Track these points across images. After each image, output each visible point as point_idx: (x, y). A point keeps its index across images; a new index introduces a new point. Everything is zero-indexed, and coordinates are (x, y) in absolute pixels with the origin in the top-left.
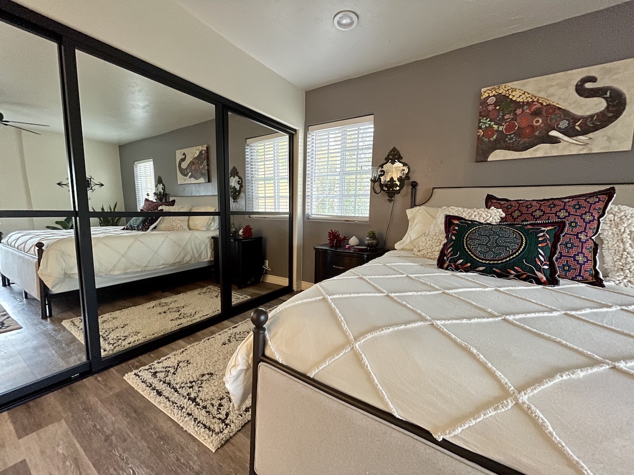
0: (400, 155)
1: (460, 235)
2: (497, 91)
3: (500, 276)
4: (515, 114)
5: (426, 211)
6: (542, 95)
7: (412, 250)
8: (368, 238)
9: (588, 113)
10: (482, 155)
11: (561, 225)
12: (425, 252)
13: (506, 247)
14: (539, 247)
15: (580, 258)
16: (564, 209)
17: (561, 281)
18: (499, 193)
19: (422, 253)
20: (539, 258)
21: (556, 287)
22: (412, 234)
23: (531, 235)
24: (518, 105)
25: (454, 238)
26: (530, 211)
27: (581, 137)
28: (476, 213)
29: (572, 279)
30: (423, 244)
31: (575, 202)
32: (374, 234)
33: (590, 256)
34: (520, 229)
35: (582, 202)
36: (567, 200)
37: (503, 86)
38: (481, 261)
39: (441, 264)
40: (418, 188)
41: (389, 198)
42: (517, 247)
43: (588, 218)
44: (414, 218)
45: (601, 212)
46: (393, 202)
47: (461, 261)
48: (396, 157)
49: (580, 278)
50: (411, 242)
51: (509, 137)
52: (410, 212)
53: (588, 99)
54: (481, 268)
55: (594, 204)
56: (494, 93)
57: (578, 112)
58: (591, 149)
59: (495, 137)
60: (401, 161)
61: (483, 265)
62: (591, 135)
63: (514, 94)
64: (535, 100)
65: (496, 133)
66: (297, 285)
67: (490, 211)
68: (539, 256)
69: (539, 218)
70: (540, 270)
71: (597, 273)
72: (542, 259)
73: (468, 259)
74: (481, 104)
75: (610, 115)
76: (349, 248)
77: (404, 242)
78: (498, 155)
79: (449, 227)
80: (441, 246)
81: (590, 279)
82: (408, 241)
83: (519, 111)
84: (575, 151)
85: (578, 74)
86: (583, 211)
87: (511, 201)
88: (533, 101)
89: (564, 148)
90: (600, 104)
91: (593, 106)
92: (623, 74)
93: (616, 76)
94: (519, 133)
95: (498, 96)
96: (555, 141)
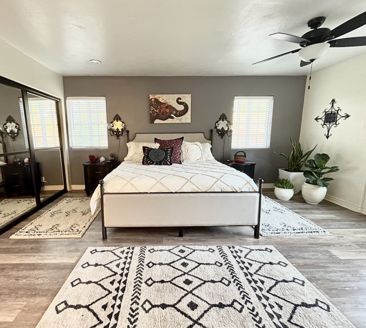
0: (120, 118)
1: (148, 153)
3: (159, 165)
4: (161, 107)
5: (135, 144)
6: (168, 101)
7: (132, 160)
8: (110, 157)
9: (180, 110)
10: (152, 121)
11: (173, 148)
12: (137, 160)
13: (160, 156)
14: (168, 155)
15: (177, 157)
16: (173, 143)
17: (173, 164)
19: (136, 161)
21: (172, 165)
22: (130, 153)
23: (166, 152)
24: (162, 103)
25: (146, 154)
26: (166, 144)
27: (179, 117)
28: (152, 145)
29: (176, 163)
30: (136, 157)
31: (176, 141)
32: (112, 155)
33: (179, 156)
34: (163, 150)
36: (174, 140)
37: (156, 95)
39: (143, 164)
40: (130, 133)
41: (117, 137)
42: (163, 156)
43: (179, 146)
44: (130, 147)
45: (181, 144)
46: (119, 139)
47: (149, 162)
48: (118, 118)
49: (177, 163)
50: (131, 157)
51: (160, 115)
52: (128, 144)
53: (180, 105)
55: (180, 142)
56: (154, 97)
57: (178, 109)
58: (182, 122)
59: (156, 114)
60: (121, 120)
61: (155, 162)
62: (181, 117)
63: (160, 99)
65: (156, 113)
66: (69, 187)
67: (156, 144)
69: (168, 146)
70: (168, 161)
71: (181, 160)
72: (169, 158)
73: (151, 161)
74: (150, 101)
75: (185, 111)
76: (102, 163)
77: (128, 157)
78: (157, 121)
79: (144, 151)
80: (143, 158)
81: (179, 162)
82: (129, 157)
83: (162, 106)
84: (178, 122)
85: (177, 96)
86: (177, 143)
87: (162, 140)
88: (166, 103)
89: (175, 121)
90: (183, 107)
91: (181, 108)
92: (187, 99)
93: (186, 99)
94: (163, 114)
95: (155, 99)
96: (173, 118)
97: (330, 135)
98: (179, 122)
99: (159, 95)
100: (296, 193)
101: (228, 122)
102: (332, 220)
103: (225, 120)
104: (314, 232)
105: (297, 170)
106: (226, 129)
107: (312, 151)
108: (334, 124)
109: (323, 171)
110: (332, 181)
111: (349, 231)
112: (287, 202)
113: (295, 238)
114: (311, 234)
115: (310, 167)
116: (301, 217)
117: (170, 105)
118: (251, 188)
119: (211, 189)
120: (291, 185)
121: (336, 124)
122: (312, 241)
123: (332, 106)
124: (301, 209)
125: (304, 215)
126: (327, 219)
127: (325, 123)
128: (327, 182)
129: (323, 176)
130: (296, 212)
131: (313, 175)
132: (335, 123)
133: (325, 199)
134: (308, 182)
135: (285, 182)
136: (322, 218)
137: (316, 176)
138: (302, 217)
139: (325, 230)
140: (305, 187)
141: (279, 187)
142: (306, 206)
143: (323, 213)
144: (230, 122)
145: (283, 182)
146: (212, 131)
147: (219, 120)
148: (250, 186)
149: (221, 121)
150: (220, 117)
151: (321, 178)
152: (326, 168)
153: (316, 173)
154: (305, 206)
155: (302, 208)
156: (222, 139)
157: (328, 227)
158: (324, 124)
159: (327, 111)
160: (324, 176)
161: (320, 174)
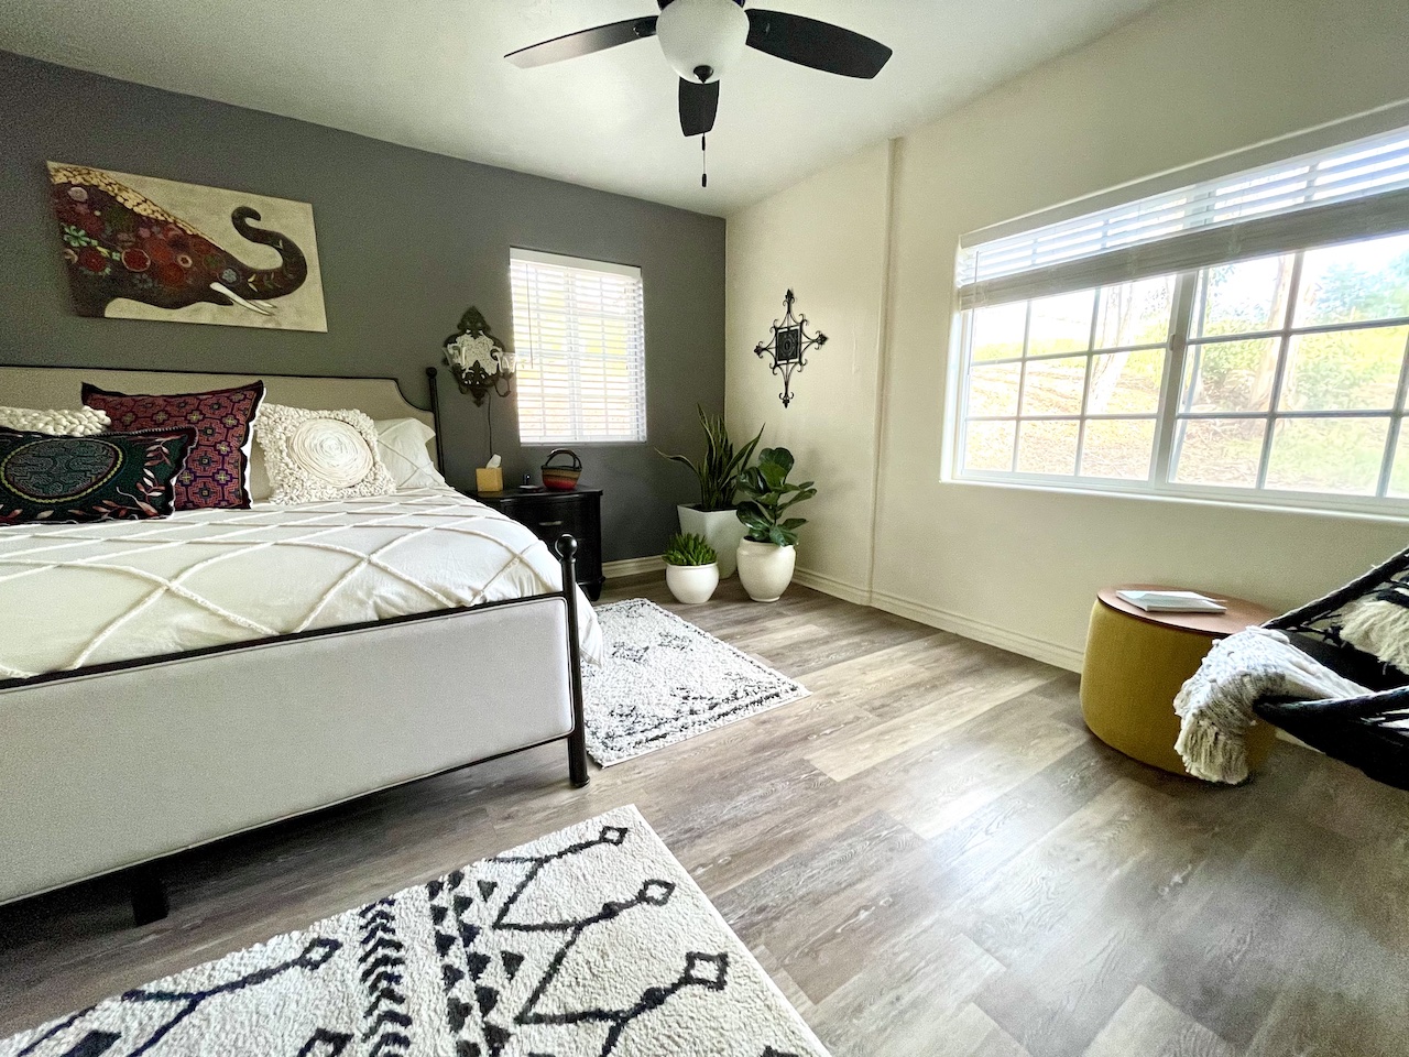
2: (87, 178)
3: (83, 520)
4: (138, 236)
6: (179, 214)
11: (189, 433)
13: (86, 472)
14: (148, 468)
15: (222, 477)
16: (197, 409)
17: (178, 511)
18: (106, 381)
20: (144, 484)
23: (135, 450)
24: (141, 220)
26: (151, 412)
27: (259, 302)
28: (50, 419)
29: (215, 506)
31: (214, 400)
33: (234, 472)
35: (224, 401)
36: (203, 397)
37: (97, 171)
38: (40, 501)
42: (106, 469)
43: (230, 421)
45: (248, 413)
49: (223, 504)
51: (138, 276)
54: (46, 514)
55: (239, 402)
56: (80, 179)
57: (248, 262)
58: (277, 324)
59: (107, 270)
61: (47, 507)
62: (274, 301)
63: (125, 195)
64: (170, 220)
65: (109, 264)
67: (83, 415)
68: (145, 480)
69: (162, 424)
70: (145, 499)
71: (245, 493)
72: (150, 483)
74: (55, 194)
78: (121, 308)
81: (237, 502)
83: (144, 233)
84: (256, 322)
86: (223, 412)
87: (125, 396)
88: (166, 222)
90: (274, 256)
91: (265, 258)
92: (295, 220)
93: (284, 221)
94: (154, 273)
95: (92, 189)
96: (222, 300)
97: (790, 395)
98: (265, 322)
99: (113, 176)
100: (727, 574)
101: (497, 343)
102: (812, 642)
103: (481, 332)
104: (768, 698)
105: (724, 505)
106: (491, 371)
107: (756, 441)
108: (796, 363)
109: (783, 499)
110: (805, 525)
111: (850, 668)
112: (701, 608)
113: (712, 742)
114: (758, 708)
115: (752, 490)
116: (736, 650)
117: (195, 236)
118: (529, 578)
119: (313, 616)
120: (708, 551)
121: (800, 362)
122: (761, 736)
123: (789, 311)
124: (738, 623)
125: (741, 643)
126: (800, 643)
127: (779, 363)
128: (793, 531)
129: (783, 514)
130: (723, 638)
131: (760, 515)
132: (797, 360)
133: (796, 581)
134: (750, 538)
135: (692, 543)
136: (788, 642)
137: (768, 518)
138: (739, 653)
139: (794, 682)
140: (745, 553)
141: (677, 562)
142: (752, 611)
143: (790, 625)
144: (505, 344)
145: (686, 545)
146: (431, 373)
147: (458, 331)
148: (525, 574)
149: (466, 337)
150: (462, 321)
151: (780, 521)
152: (787, 489)
153: (766, 506)
154: (748, 610)
155: (740, 618)
156: (479, 405)
157: (802, 668)
158: (776, 365)
159: (778, 326)
160: (786, 515)
161: (775, 510)
